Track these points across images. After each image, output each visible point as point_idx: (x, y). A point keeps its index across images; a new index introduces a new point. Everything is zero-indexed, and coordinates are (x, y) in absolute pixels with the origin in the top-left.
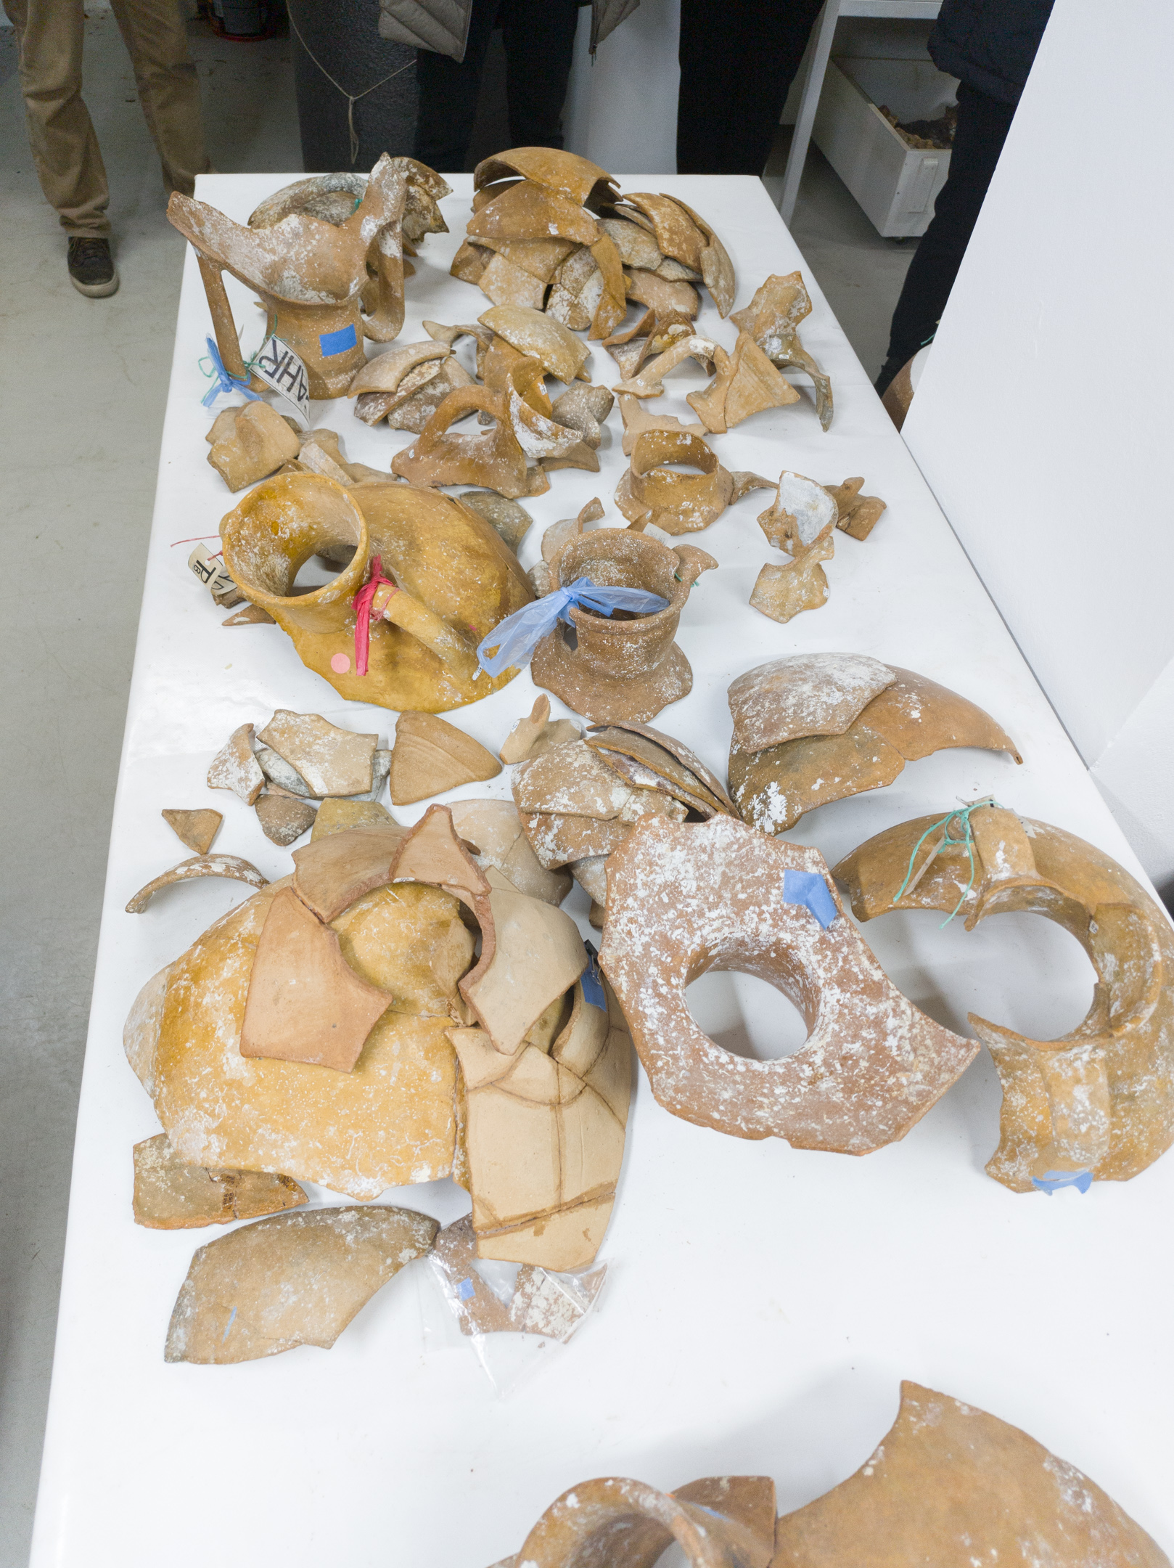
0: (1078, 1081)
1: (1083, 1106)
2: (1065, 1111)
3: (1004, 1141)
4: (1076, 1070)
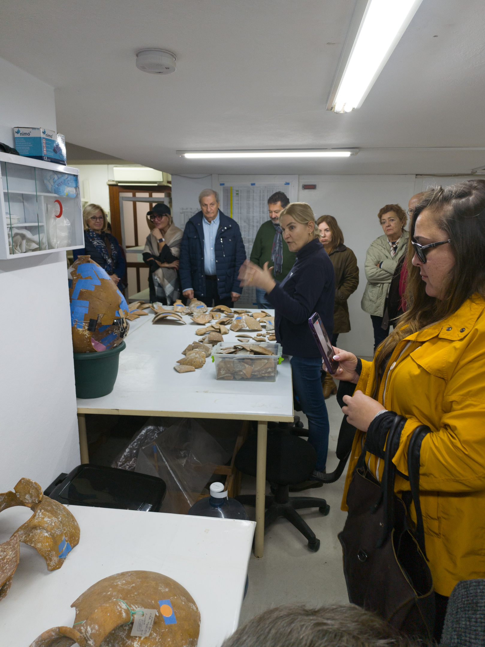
0: (43, 518)
1: (49, 521)
2: (47, 525)
3: (45, 558)
4: (41, 517)
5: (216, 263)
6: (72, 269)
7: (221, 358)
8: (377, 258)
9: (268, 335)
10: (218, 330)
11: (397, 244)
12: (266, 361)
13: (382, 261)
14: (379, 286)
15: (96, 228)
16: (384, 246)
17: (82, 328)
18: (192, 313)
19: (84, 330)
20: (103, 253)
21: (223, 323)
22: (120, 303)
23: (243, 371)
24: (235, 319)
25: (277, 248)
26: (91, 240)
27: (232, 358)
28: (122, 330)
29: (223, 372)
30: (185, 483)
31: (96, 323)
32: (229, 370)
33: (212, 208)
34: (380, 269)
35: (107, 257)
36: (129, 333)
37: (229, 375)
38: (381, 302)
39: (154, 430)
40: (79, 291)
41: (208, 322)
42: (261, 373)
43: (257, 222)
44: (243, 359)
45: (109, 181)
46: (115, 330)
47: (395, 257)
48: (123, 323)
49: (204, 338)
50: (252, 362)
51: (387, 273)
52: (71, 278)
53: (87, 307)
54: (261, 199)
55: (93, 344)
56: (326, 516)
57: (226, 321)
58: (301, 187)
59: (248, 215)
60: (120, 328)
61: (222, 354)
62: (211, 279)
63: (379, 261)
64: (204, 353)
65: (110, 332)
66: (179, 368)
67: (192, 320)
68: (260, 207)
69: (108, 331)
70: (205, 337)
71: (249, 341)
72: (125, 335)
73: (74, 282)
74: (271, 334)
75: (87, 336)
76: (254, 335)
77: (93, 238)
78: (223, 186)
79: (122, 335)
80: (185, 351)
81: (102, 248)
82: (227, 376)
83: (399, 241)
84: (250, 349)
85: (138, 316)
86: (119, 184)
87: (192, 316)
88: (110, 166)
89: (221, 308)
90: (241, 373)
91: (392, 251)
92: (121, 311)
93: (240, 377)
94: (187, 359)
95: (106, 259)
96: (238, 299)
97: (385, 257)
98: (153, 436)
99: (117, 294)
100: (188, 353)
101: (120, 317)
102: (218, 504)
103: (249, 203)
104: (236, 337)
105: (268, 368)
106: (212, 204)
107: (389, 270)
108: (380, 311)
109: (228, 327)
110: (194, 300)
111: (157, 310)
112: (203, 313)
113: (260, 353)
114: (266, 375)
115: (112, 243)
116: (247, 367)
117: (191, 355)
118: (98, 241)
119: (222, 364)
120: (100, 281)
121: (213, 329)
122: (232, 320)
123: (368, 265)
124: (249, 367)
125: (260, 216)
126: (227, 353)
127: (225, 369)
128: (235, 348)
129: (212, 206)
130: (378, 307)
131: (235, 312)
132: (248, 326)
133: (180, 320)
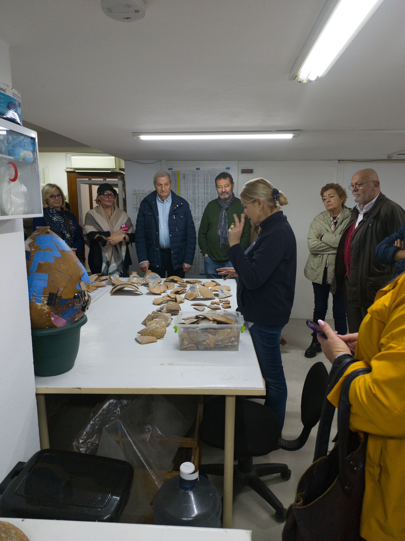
5: (170, 237)
6: (29, 241)
7: (182, 328)
8: (318, 230)
9: (221, 303)
10: (175, 300)
11: (337, 220)
12: (229, 330)
13: (323, 234)
14: (319, 256)
15: (56, 205)
16: (325, 221)
17: (41, 303)
18: (148, 284)
19: (43, 304)
20: (62, 228)
21: (177, 293)
22: (81, 276)
23: (206, 341)
24: (190, 289)
25: (223, 223)
26: (51, 216)
27: (195, 328)
28: (84, 304)
29: (186, 343)
30: (151, 461)
31: (56, 296)
32: (192, 341)
33: (166, 188)
34: (321, 241)
35: (66, 232)
36: (91, 306)
37: (193, 345)
38: (321, 270)
39: (116, 404)
40: (37, 264)
41: (163, 292)
42: (224, 343)
43: (202, 202)
44: (206, 329)
45: (67, 168)
46: (76, 304)
47: (335, 231)
48: (85, 296)
49: (161, 308)
50: (216, 331)
51: (326, 245)
52: (29, 250)
53: (47, 280)
54: (206, 181)
55: (53, 319)
56: (288, 481)
57: (181, 291)
58: (240, 171)
59: (193, 196)
60: (81, 300)
61: (185, 324)
62: (166, 251)
63: (321, 234)
64: (164, 322)
65: (70, 305)
66: (141, 339)
67: (149, 290)
68: (204, 189)
69: (68, 305)
70: (163, 306)
71: (204, 309)
72: (86, 308)
73: (32, 254)
74: (224, 302)
75: (46, 311)
76: (208, 303)
77: (53, 215)
78: (172, 170)
79: (84, 308)
80: (145, 321)
81: (61, 224)
82: (190, 347)
83: (340, 216)
84: (213, 319)
85: (96, 288)
86: (76, 171)
87: (148, 286)
88: (69, 155)
89: (174, 279)
90: (205, 343)
91: (333, 225)
92: (82, 284)
93: (204, 347)
94: (149, 329)
95: (65, 233)
96: (189, 270)
97: (326, 231)
98: (116, 410)
99: (78, 266)
100: (149, 323)
101: (82, 290)
102: (189, 486)
103: (194, 185)
104: (191, 305)
105: (231, 337)
106: (166, 184)
107: (328, 243)
108: (319, 279)
109: (183, 296)
110: (148, 272)
111: (114, 281)
112: (157, 284)
113: (222, 322)
114: (230, 344)
115: (71, 219)
116: (210, 337)
117: (152, 326)
118: (57, 217)
119: (185, 335)
120: (60, 253)
121: (169, 299)
122: (186, 289)
123: (310, 238)
124: (213, 336)
125: (205, 197)
126: (189, 323)
127: (189, 339)
128: (197, 317)
129: (166, 186)
130: (318, 275)
131: (187, 282)
132: (202, 295)
133: (137, 291)
